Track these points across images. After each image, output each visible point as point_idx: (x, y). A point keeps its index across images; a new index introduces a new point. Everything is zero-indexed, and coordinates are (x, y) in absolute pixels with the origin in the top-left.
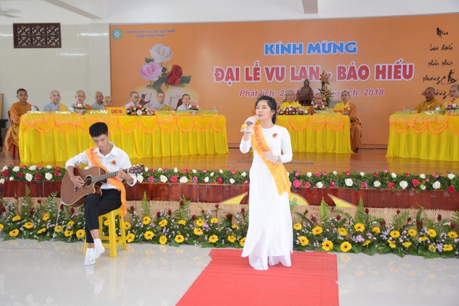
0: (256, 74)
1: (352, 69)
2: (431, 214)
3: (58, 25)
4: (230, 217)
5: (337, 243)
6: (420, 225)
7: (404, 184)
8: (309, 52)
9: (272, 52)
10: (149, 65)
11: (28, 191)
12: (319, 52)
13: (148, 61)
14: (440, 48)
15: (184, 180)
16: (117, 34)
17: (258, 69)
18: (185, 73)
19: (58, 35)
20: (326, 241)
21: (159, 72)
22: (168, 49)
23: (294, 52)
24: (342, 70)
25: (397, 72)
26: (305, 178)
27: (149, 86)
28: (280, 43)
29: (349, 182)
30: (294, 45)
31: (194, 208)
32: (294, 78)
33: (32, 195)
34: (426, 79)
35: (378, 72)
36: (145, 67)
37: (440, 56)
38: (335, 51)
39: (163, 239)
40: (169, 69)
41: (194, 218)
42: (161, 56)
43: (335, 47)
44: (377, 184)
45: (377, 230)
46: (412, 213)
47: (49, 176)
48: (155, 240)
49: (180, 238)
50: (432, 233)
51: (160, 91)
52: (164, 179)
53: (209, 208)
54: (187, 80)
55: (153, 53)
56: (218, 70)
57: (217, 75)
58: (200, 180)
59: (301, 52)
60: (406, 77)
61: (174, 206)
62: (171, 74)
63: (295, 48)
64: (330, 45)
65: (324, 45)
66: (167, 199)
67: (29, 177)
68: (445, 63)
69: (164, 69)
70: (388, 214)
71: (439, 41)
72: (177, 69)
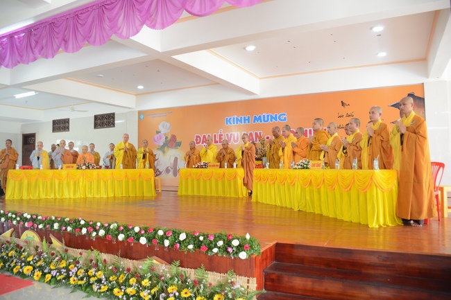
0: (220, 138)
3: (114, 114)
8: (254, 122)
9: (231, 123)
10: (158, 135)
12: (261, 121)
13: (158, 132)
14: (345, 116)
16: (142, 117)
17: (222, 135)
18: (178, 140)
19: (113, 120)
21: (163, 139)
22: (168, 124)
23: (245, 123)
27: (158, 149)
28: (236, 117)
29: (56, 226)
30: (245, 118)
36: (156, 136)
38: (271, 121)
40: (169, 137)
42: (165, 128)
43: (272, 117)
51: (164, 152)
54: (179, 144)
55: (161, 128)
56: (197, 137)
57: (197, 140)
59: (249, 122)
62: (170, 140)
63: (245, 120)
64: (268, 116)
65: (264, 116)
69: (166, 138)
71: (344, 111)
72: (174, 137)
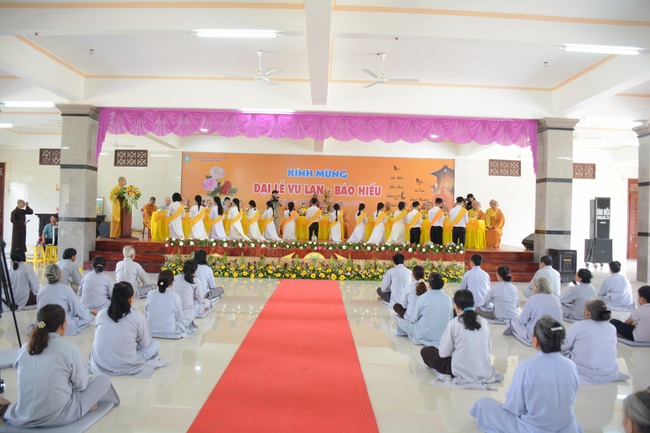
0: (282, 189)
1: (344, 188)
2: (380, 262)
3: (146, 151)
4: (286, 265)
5: (338, 276)
6: (376, 267)
7: (369, 248)
8: (317, 176)
9: (293, 175)
10: (209, 180)
11: (179, 251)
12: (323, 176)
13: (208, 177)
14: (396, 178)
15: (263, 246)
16: (187, 159)
17: (283, 185)
18: (233, 187)
19: (146, 158)
20: (333, 275)
21: (215, 185)
22: (222, 170)
23: (307, 176)
24: (337, 188)
25: (371, 191)
26: (323, 245)
28: (298, 169)
29: (344, 247)
30: (307, 171)
31: (269, 260)
32: (307, 192)
33: (181, 253)
34: (389, 196)
35: (360, 191)
36: (206, 181)
37: (396, 183)
38: (333, 176)
39: (253, 275)
40: (223, 183)
41: (268, 265)
42: (217, 174)
43: (334, 173)
44: (357, 248)
45: (357, 270)
46: (372, 261)
47: (192, 243)
48: (249, 276)
49: (261, 275)
50: (381, 271)
52: (253, 245)
53: (276, 260)
54: (235, 191)
55: (212, 172)
56: (256, 185)
57: (255, 188)
58: (272, 246)
59: (311, 176)
60: (378, 194)
61: (257, 259)
62: (223, 187)
63: (308, 173)
64: (330, 172)
65: (326, 172)
66: (254, 256)
67: (181, 244)
68: (399, 187)
69: (219, 184)
70: (362, 262)
71: (396, 174)
72: (228, 184)
